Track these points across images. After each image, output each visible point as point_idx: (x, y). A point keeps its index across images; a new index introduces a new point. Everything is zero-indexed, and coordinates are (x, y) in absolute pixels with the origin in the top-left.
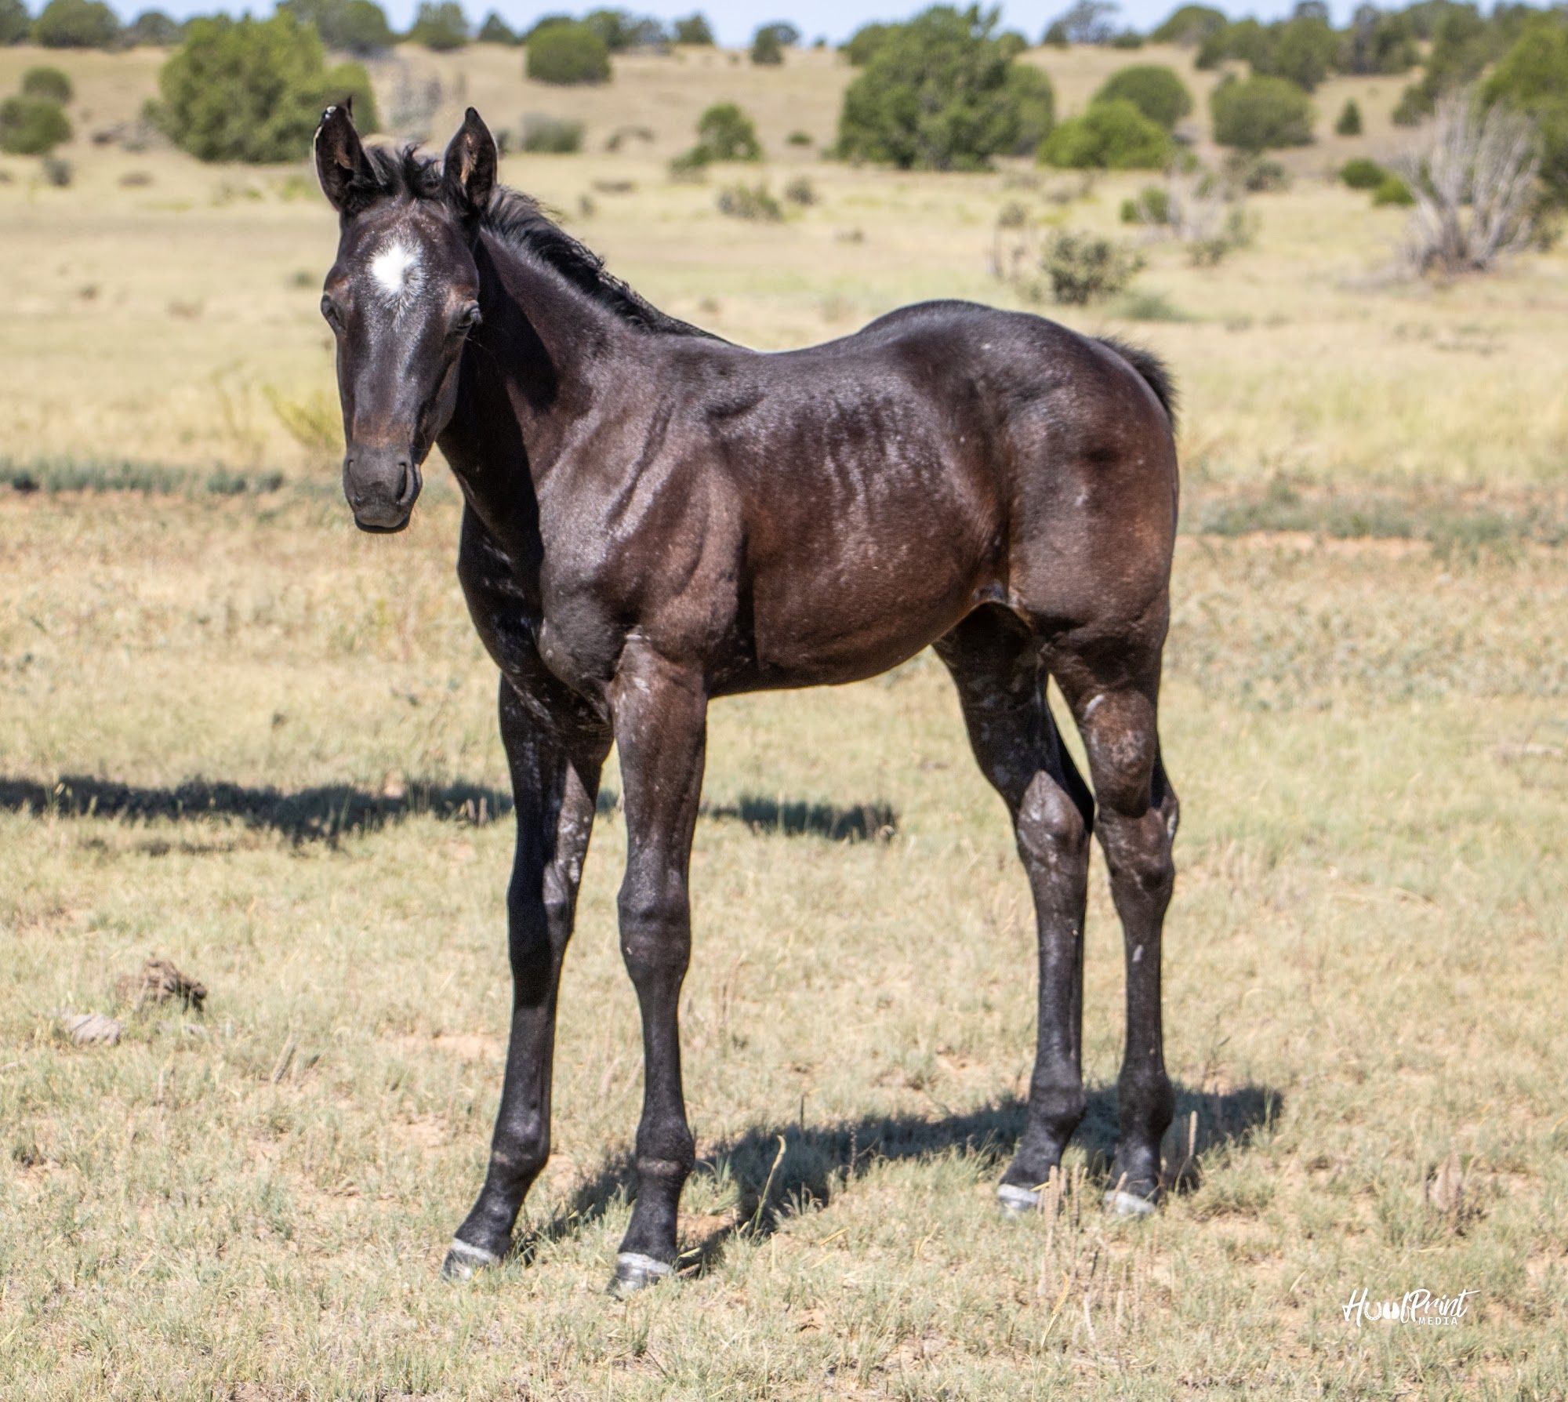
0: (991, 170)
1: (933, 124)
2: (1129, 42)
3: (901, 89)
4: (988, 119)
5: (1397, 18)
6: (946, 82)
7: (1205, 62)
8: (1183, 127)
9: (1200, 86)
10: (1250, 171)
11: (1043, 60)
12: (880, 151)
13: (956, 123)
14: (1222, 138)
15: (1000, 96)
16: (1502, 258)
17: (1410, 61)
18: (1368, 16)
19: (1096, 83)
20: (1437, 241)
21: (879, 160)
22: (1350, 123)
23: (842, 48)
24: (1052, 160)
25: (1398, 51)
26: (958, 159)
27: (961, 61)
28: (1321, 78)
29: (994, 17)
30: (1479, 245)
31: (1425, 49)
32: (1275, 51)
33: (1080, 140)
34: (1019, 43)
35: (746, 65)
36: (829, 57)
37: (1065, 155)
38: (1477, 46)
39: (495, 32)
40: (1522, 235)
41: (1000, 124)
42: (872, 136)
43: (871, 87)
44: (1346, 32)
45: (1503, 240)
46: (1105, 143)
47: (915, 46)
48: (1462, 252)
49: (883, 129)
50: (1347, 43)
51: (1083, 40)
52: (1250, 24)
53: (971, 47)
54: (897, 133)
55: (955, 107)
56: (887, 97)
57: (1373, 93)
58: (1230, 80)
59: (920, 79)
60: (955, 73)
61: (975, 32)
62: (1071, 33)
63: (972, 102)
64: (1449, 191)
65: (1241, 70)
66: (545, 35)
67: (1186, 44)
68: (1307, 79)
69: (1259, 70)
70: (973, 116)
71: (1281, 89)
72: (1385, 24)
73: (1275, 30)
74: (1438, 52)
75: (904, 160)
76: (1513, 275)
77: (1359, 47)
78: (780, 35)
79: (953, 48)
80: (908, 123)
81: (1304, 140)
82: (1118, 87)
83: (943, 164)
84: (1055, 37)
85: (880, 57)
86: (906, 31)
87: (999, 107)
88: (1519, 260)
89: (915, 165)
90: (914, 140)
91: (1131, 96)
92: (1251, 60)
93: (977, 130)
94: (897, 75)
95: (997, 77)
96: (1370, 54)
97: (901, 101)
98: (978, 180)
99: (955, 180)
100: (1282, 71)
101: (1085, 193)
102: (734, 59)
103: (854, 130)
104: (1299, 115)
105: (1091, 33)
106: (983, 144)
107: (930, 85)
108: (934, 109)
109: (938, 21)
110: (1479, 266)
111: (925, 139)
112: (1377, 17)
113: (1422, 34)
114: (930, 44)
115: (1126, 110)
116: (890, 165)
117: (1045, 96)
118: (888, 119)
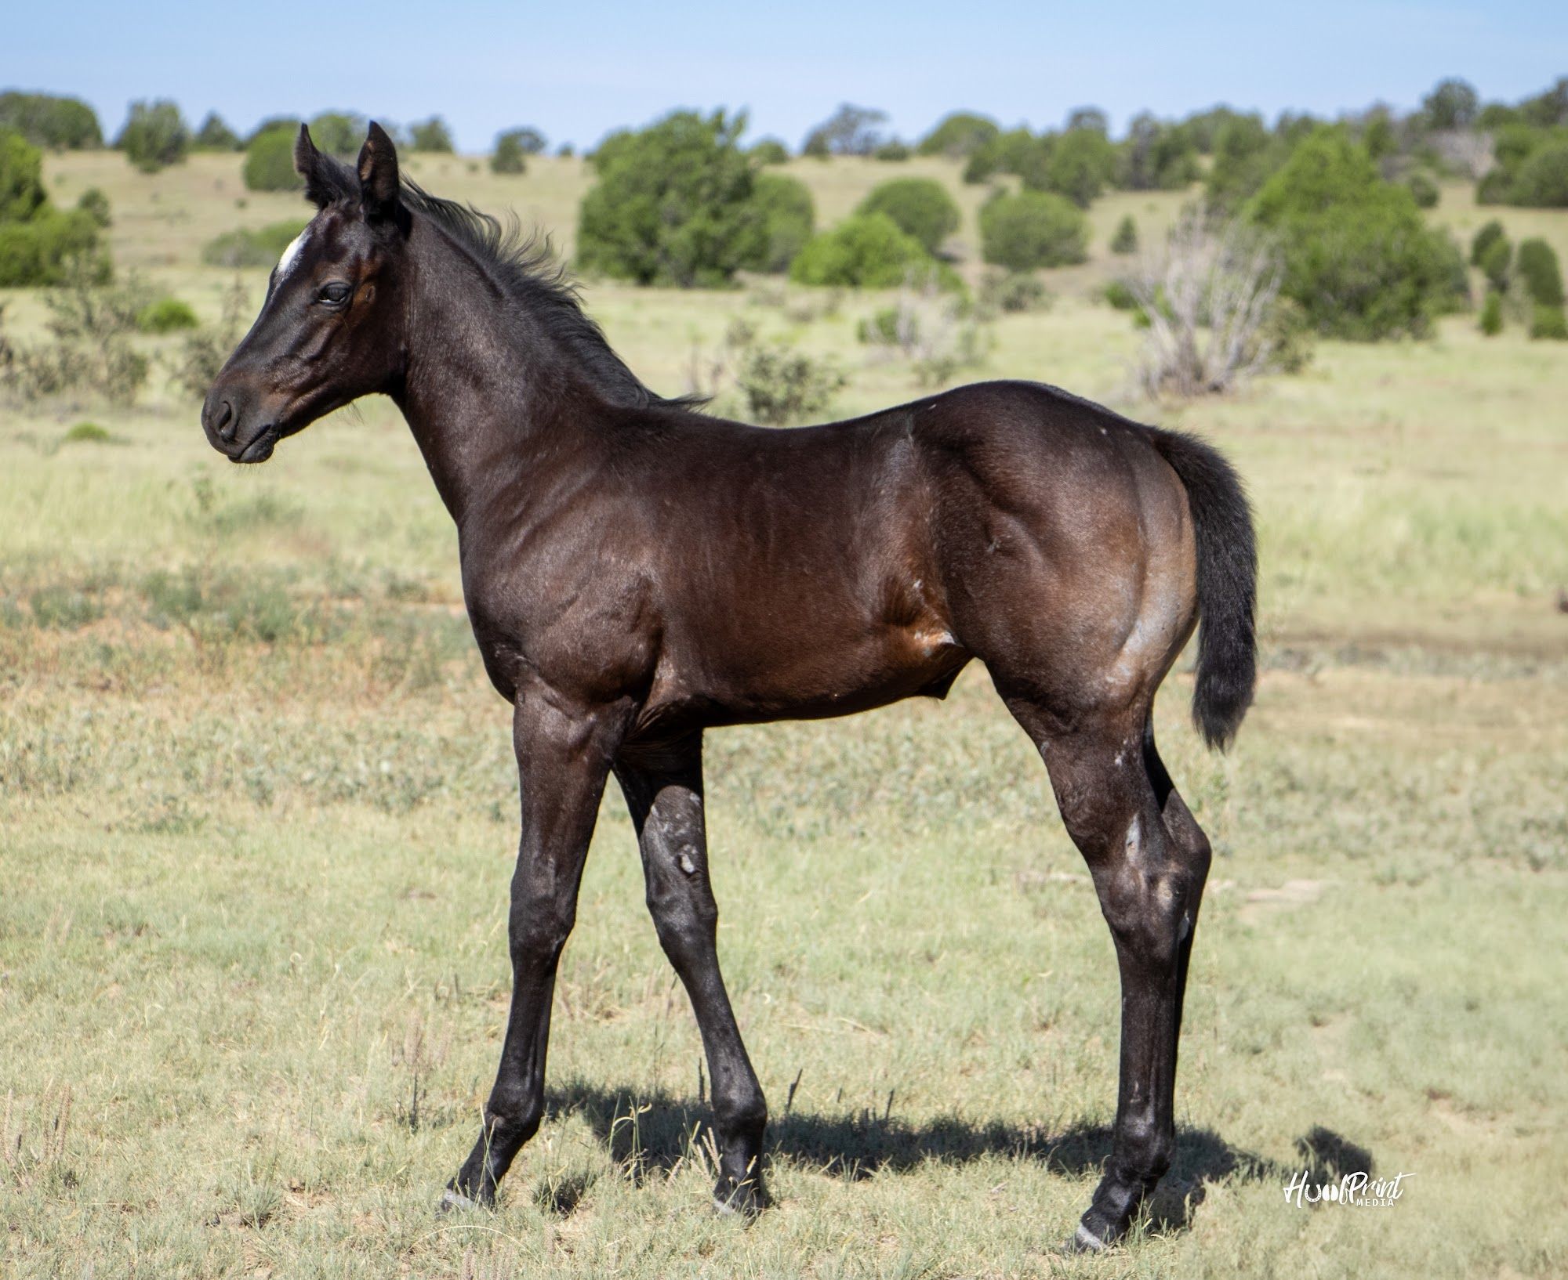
0: (739, 286)
1: (677, 238)
2: (895, 153)
3: (641, 200)
4: (733, 233)
5: (1176, 131)
6: (690, 194)
7: (973, 176)
8: (949, 245)
9: (968, 201)
10: (1008, 290)
11: (803, 171)
12: (618, 266)
13: (699, 237)
14: (992, 256)
15: (747, 209)
16: (1241, 381)
17: (1190, 176)
18: (1147, 126)
19: (859, 196)
20: (1172, 362)
21: (617, 275)
22: (1126, 240)
23: (589, 157)
24: (804, 278)
25: (1178, 166)
26: (702, 275)
27: (706, 171)
28: (1096, 193)
29: (740, 123)
30: (1216, 367)
31: (1206, 163)
32: (1050, 164)
33: (833, 256)
34: (776, 153)
35: (485, 173)
36: (576, 165)
37: (817, 272)
38: (1260, 160)
39: (215, 137)
40: (1262, 356)
41: (747, 239)
42: (612, 249)
43: (609, 197)
44: (1124, 145)
45: (1242, 360)
46: (859, 260)
47: (657, 155)
48: (1199, 374)
49: (621, 243)
50: (1124, 156)
51: (846, 151)
52: (1022, 136)
53: (715, 158)
54: (636, 247)
55: (698, 221)
56: (626, 208)
57: (1151, 209)
58: (1001, 193)
59: (661, 190)
60: (700, 183)
61: (719, 140)
62: (834, 143)
63: (716, 215)
64: (1184, 309)
65: (1013, 185)
66: (268, 139)
67: (955, 156)
68: (1081, 194)
69: (1033, 184)
70: (718, 229)
71: (1054, 205)
72: (1164, 137)
73: (1048, 143)
74: (1220, 166)
75: (645, 277)
76: (1252, 398)
77: (1137, 161)
78: (524, 142)
79: (697, 157)
80: (649, 237)
81: (1078, 260)
82: (880, 201)
83: (686, 280)
84: (816, 148)
85: (619, 165)
86: (649, 137)
87: (746, 221)
88: (1258, 383)
89: (657, 280)
90: (654, 255)
91: (892, 212)
92: (1022, 173)
93: (721, 244)
94: (636, 186)
95: (744, 188)
96: (1149, 169)
97: (641, 212)
98: (721, 297)
99: (698, 296)
100: (1055, 187)
101: (830, 311)
102: (473, 168)
103: (591, 243)
104: (1073, 233)
105: (855, 141)
106: (729, 259)
107: (672, 196)
108: (676, 222)
109: (680, 128)
110: (1216, 389)
111: (666, 254)
112: (1155, 131)
113: (1205, 148)
114: (672, 152)
115: (884, 225)
116: (630, 281)
117: (803, 210)
118: (626, 232)
